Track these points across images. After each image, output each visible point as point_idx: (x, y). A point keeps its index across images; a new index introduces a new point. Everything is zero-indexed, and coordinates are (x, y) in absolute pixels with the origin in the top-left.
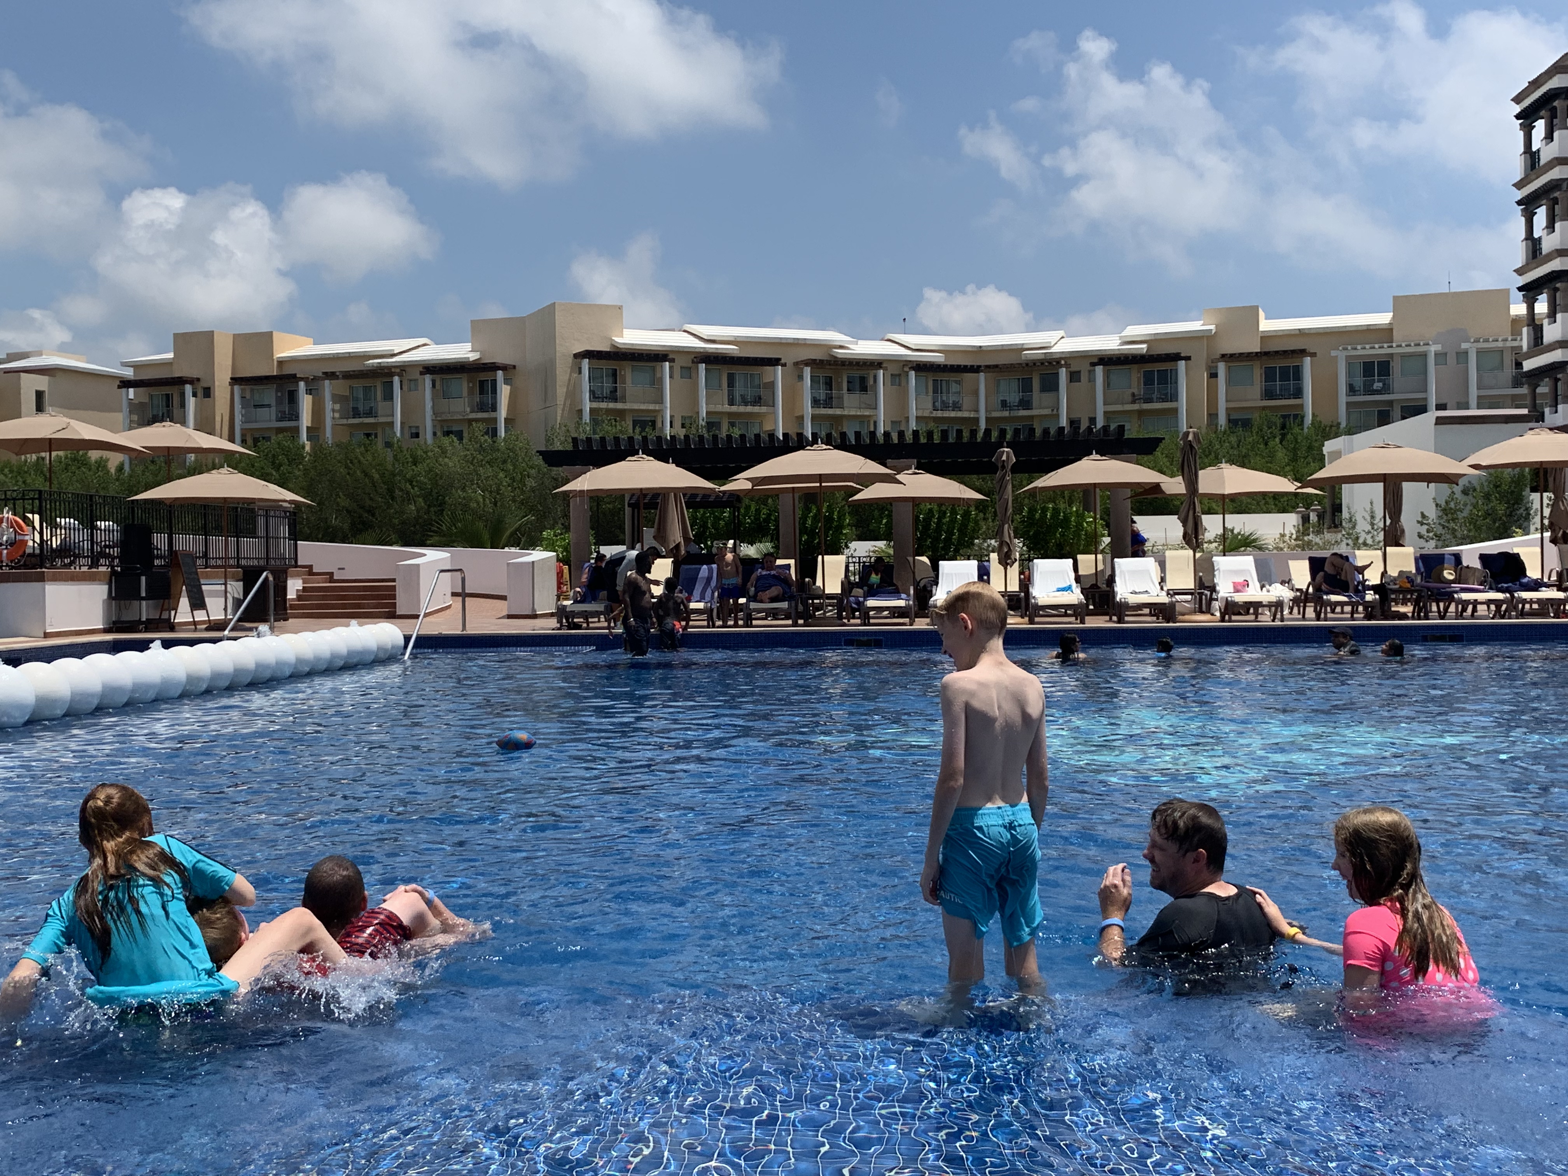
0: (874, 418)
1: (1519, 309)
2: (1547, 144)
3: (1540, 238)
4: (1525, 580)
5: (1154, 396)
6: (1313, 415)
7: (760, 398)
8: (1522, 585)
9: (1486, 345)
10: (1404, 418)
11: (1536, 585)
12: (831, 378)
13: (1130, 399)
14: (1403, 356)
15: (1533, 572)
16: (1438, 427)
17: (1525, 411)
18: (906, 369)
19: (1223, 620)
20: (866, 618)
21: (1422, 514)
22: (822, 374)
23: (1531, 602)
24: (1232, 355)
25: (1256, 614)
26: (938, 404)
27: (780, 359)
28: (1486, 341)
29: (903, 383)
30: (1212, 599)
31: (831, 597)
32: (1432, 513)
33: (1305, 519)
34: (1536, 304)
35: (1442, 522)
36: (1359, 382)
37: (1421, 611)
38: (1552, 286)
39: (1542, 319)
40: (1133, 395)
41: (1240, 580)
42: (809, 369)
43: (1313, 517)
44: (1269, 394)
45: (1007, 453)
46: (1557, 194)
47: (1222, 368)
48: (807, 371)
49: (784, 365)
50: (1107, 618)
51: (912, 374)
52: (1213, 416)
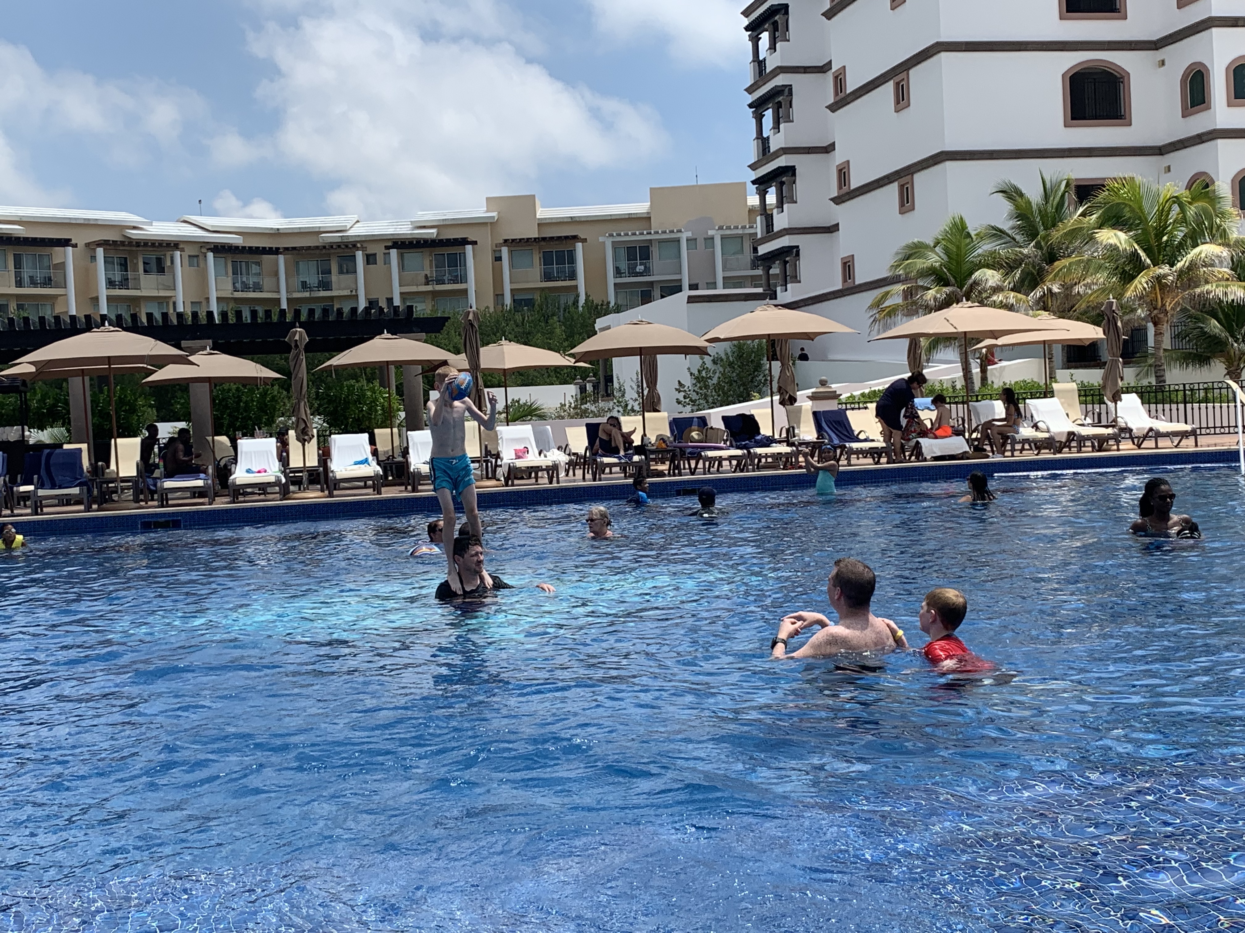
0: (173, 299)
1: (753, 200)
2: (771, 54)
3: (768, 137)
4: (759, 438)
5: (446, 278)
6: (586, 294)
7: (50, 279)
8: (756, 441)
9: (728, 232)
10: (663, 297)
11: (768, 442)
12: (126, 259)
13: (423, 280)
14: (660, 241)
15: (765, 430)
16: (690, 305)
17: (760, 290)
18: (204, 250)
19: (507, 485)
20: (164, 501)
21: (679, 382)
22: (116, 256)
23: (766, 456)
24: (513, 240)
25: (536, 478)
26: (239, 285)
27: (70, 240)
28: (729, 228)
29: (202, 264)
30: (497, 466)
31: (125, 480)
32: (688, 382)
33: (583, 389)
34: (767, 196)
35: (696, 389)
36: (624, 266)
37: (676, 469)
38: (779, 180)
39: (772, 209)
40: (426, 276)
41: (522, 447)
42: (102, 249)
43: (589, 387)
44: (547, 277)
45: (299, 334)
46: (780, 99)
47: (505, 251)
48: (100, 252)
49: (75, 246)
50: (403, 488)
51: (210, 255)
52: (499, 296)
